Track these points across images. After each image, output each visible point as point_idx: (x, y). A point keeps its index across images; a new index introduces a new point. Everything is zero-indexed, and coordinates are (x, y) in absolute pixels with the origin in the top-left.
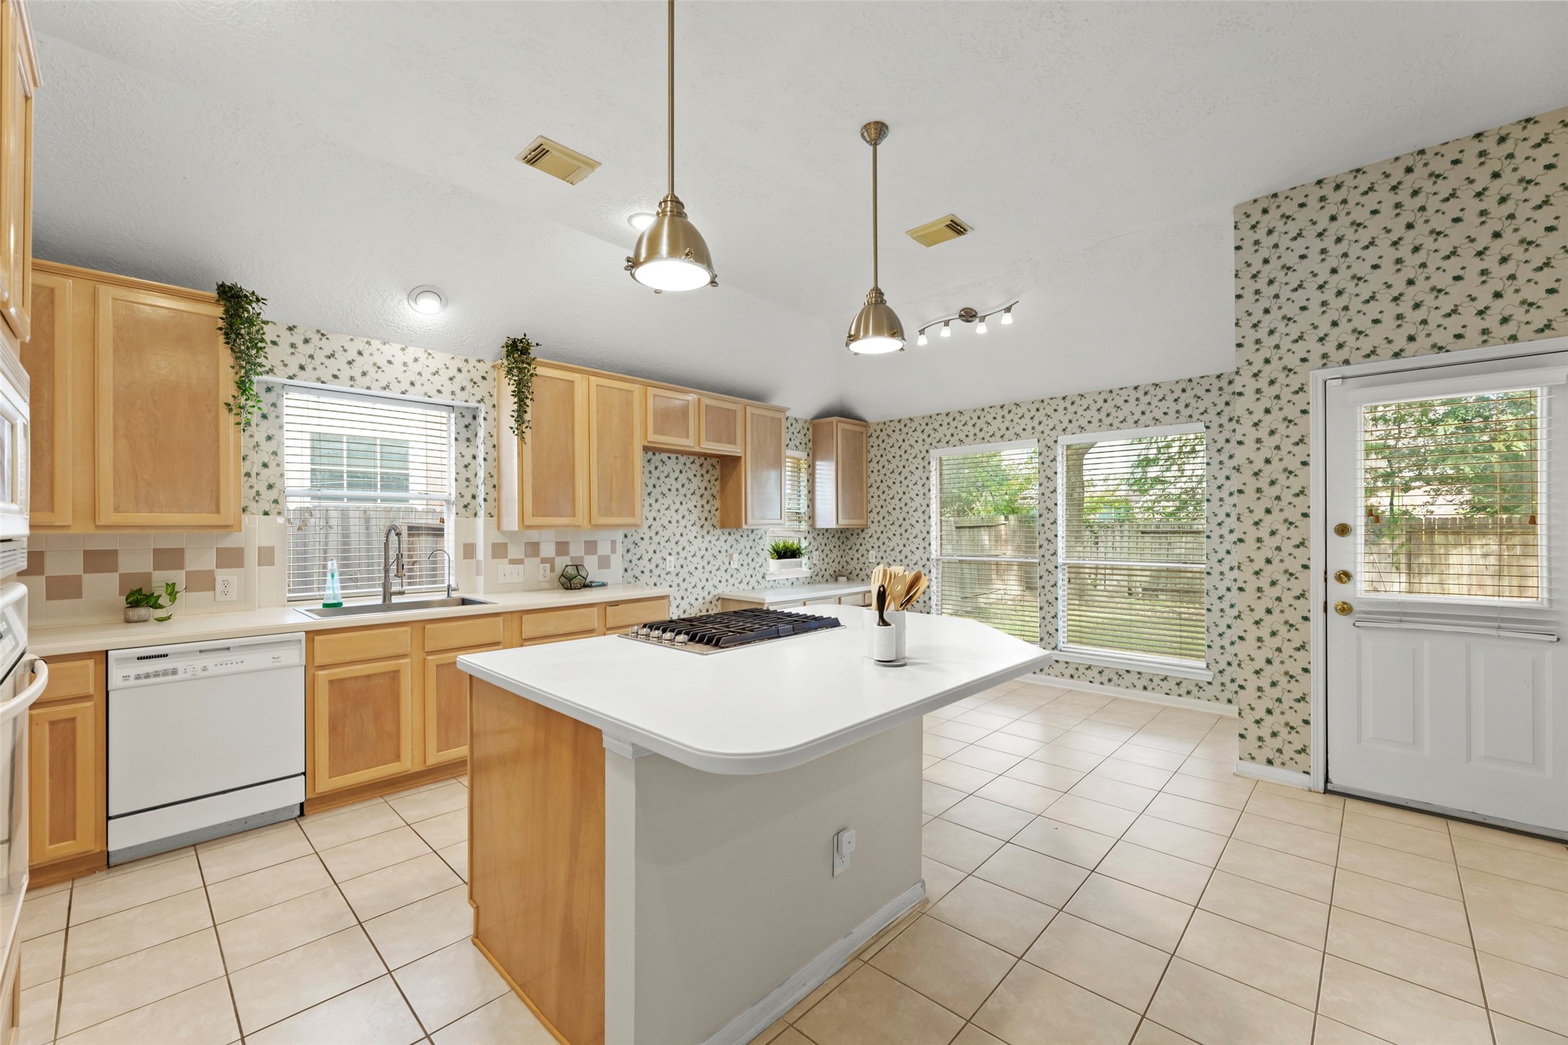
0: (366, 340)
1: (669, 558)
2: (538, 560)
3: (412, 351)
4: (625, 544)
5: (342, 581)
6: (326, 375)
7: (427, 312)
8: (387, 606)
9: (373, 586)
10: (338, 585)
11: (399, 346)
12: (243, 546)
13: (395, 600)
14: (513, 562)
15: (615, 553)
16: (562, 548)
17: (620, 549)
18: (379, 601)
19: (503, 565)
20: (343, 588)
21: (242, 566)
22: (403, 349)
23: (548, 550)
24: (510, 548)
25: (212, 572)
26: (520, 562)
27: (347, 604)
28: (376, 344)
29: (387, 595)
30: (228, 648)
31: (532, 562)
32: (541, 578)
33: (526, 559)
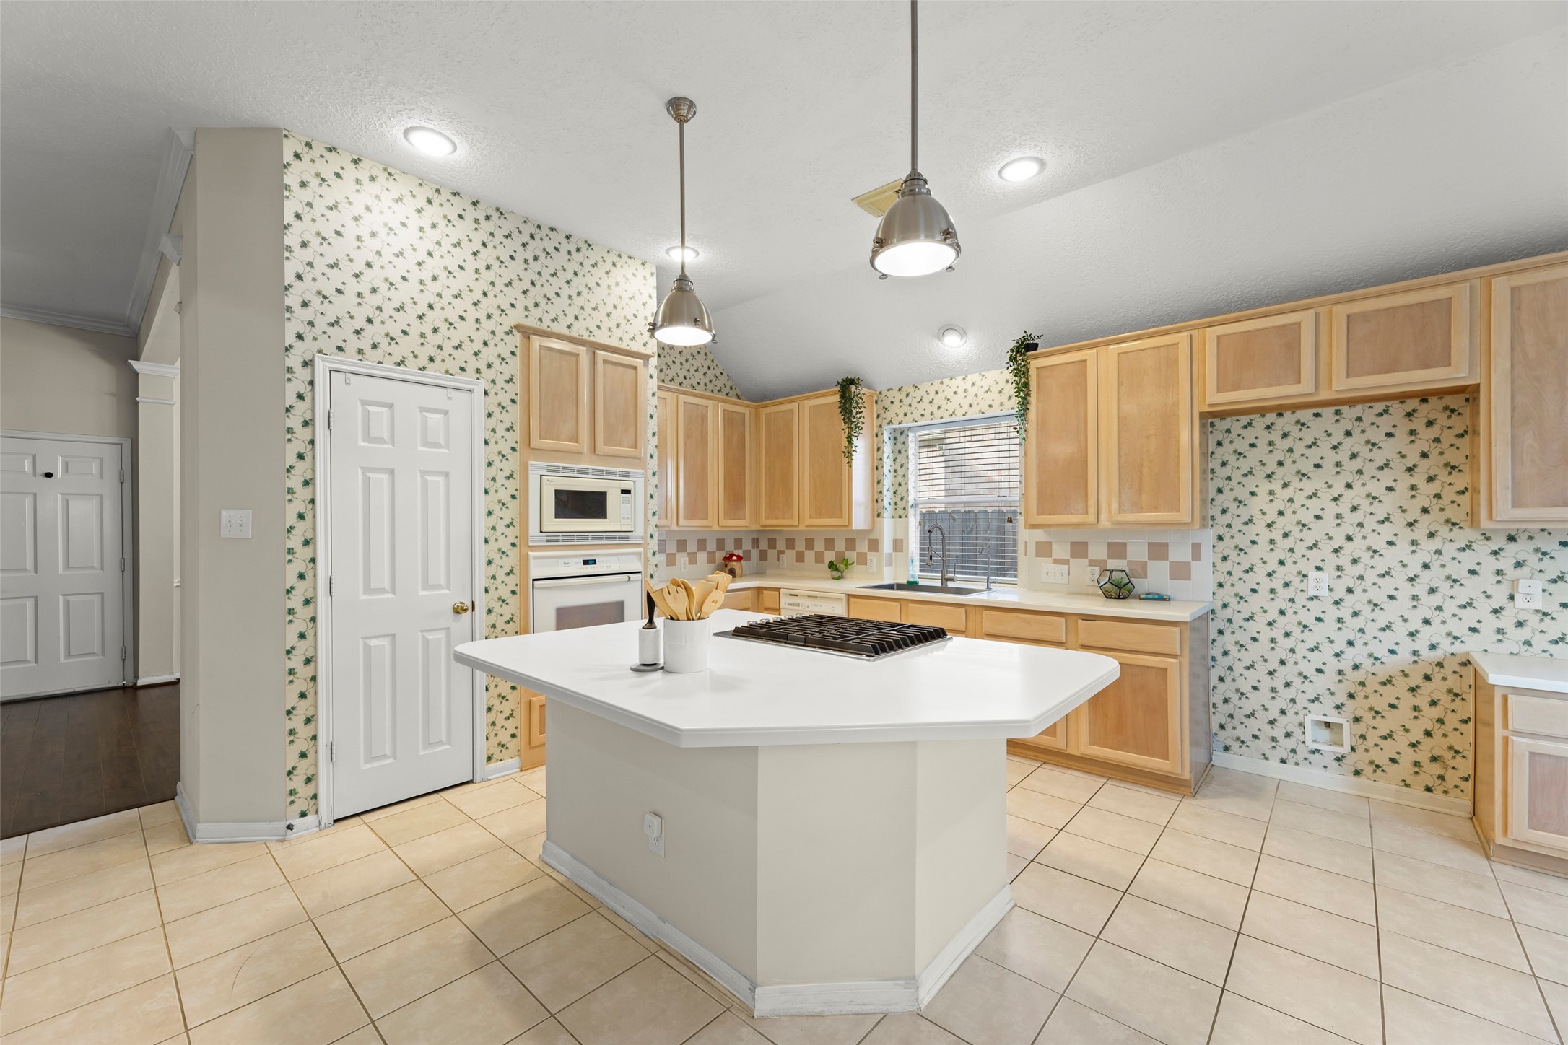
0: (940, 381)
1: (1313, 574)
2: (1086, 561)
3: (971, 378)
4: (1218, 549)
5: (921, 566)
6: (917, 416)
7: (953, 345)
8: (943, 589)
9: (936, 572)
10: (918, 568)
11: (961, 377)
12: (878, 538)
13: (950, 584)
14: (1057, 561)
15: (1199, 560)
16: (1117, 550)
17: (1208, 555)
18: (938, 584)
19: (1046, 564)
20: (921, 571)
21: (878, 551)
22: (964, 379)
23: (1098, 551)
24: (1054, 547)
25: (866, 553)
26: (1065, 562)
27: (922, 582)
28: (946, 381)
29: (945, 580)
30: (816, 597)
31: (1079, 565)
32: (1088, 582)
33: (1071, 560)
